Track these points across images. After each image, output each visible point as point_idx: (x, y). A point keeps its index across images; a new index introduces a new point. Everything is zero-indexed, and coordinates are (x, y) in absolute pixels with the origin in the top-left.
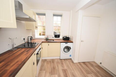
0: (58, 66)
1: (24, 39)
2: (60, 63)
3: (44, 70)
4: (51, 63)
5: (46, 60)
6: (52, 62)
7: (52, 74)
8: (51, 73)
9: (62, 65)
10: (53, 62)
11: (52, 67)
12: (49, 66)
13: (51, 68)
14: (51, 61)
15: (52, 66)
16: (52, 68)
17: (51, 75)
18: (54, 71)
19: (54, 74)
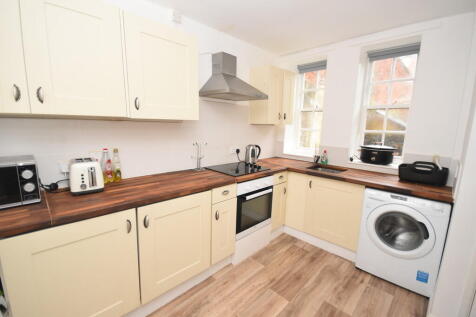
0: (319, 281)
1: (238, 151)
2: (339, 279)
3: (264, 264)
4: (303, 256)
5: (293, 240)
6: (308, 256)
7: (274, 288)
8: (274, 282)
9: (341, 288)
10: (313, 259)
11: (294, 272)
12: (287, 261)
13: (288, 273)
14: (307, 252)
15: (298, 268)
16: (291, 274)
17: (272, 288)
18: (288, 286)
19: (279, 293)
